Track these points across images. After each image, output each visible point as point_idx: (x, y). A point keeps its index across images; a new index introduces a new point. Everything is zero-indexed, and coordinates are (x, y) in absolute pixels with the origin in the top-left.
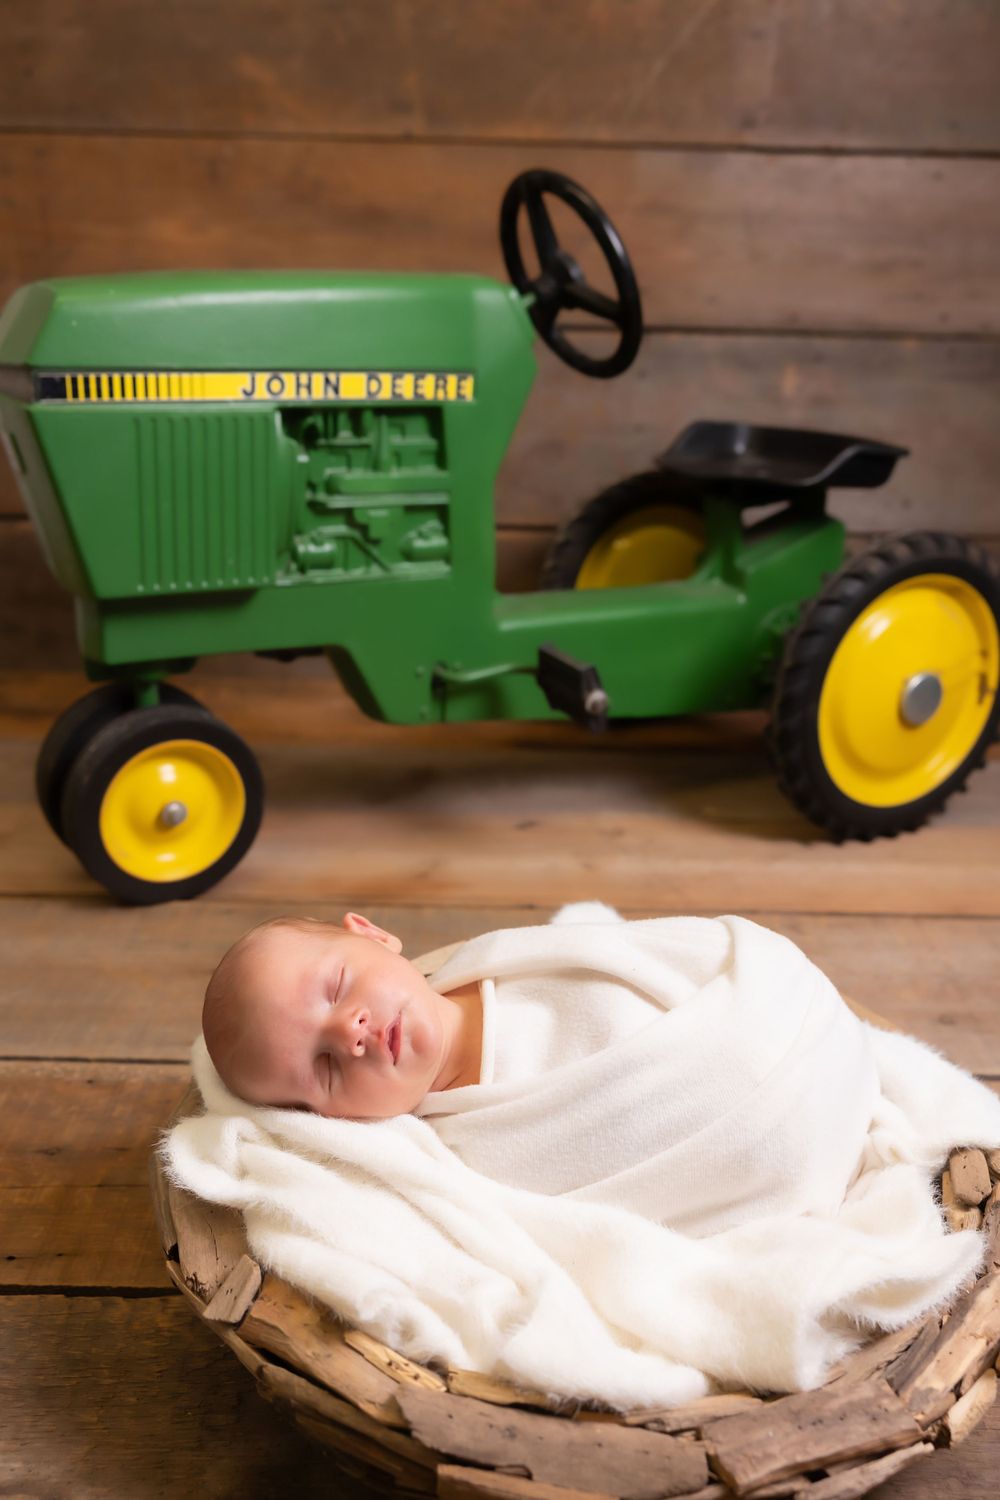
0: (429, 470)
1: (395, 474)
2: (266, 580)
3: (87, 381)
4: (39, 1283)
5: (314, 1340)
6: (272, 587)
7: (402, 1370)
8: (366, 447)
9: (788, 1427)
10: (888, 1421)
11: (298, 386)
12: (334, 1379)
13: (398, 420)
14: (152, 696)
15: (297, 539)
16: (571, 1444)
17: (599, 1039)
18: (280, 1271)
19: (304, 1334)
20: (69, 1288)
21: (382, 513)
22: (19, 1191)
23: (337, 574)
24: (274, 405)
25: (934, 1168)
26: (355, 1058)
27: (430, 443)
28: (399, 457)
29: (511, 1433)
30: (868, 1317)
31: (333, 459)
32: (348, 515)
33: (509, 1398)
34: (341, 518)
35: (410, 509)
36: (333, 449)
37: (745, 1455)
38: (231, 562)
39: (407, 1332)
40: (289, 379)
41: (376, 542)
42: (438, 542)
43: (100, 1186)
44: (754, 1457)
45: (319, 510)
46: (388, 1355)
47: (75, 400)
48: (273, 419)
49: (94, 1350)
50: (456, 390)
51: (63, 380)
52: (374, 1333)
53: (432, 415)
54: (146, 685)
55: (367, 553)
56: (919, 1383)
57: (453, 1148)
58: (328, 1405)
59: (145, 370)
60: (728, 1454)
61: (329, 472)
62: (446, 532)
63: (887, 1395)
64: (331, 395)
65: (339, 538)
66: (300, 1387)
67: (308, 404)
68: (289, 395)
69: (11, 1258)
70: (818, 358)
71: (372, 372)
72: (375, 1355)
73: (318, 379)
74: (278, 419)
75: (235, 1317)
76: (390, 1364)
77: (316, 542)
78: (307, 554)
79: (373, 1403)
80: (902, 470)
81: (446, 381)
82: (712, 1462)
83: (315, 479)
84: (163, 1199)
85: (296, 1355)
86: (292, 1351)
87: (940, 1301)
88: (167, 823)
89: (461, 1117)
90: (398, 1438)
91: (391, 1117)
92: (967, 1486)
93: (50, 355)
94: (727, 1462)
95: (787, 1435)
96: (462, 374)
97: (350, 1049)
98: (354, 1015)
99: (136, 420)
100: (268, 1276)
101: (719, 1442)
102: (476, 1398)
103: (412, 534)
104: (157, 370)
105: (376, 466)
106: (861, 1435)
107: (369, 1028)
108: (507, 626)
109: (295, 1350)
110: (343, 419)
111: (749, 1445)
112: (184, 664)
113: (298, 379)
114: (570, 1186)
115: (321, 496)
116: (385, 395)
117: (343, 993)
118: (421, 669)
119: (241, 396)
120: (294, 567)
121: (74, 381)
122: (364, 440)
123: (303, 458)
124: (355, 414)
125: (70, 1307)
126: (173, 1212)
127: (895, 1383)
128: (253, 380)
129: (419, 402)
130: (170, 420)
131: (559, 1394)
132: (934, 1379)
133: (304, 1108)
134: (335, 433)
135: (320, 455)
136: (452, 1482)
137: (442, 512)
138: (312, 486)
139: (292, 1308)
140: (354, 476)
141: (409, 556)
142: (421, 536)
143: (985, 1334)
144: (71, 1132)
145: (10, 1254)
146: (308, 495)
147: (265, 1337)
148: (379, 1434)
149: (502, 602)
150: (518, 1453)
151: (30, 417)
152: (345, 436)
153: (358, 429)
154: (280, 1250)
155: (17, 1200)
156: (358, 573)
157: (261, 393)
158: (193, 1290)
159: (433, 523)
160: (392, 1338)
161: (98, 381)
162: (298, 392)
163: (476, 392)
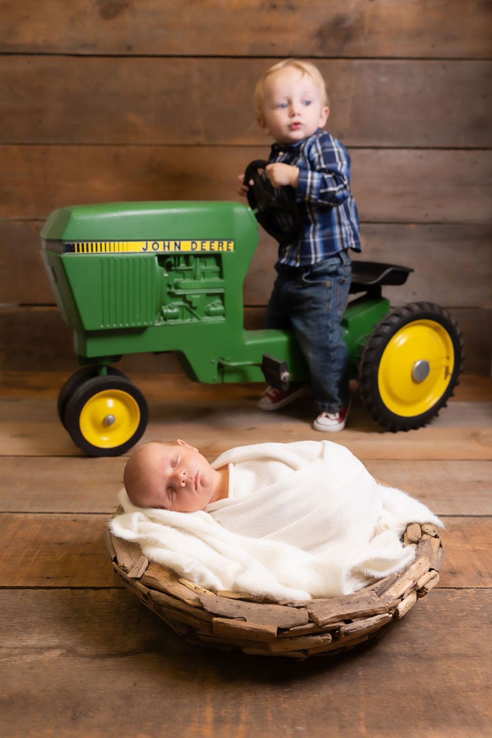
0: (216, 279)
1: (202, 281)
2: (151, 323)
3: (83, 245)
4: (60, 585)
5: (168, 581)
6: (154, 326)
7: (200, 590)
8: (191, 270)
9: (338, 604)
10: (374, 604)
11: (164, 246)
12: (175, 592)
13: (204, 259)
14: (104, 371)
15: (163, 307)
16: (260, 610)
17: (272, 480)
18: (155, 560)
19: (164, 579)
20: (71, 587)
21: (198, 296)
22: (49, 557)
23: (179, 321)
24: (155, 254)
25: (401, 531)
26: (182, 487)
27: (217, 268)
28: (204, 274)
29: (239, 607)
30: (370, 573)
31: (178, 275)
32: (183, 297)
33: (238, 596)
34: (181, 299)
35: (209, 295)
36: (178, 271)
37: (322, 613)
38: (137, 316)
39: (202, 578)
40: (161, 243)
41: (195, 308)
42: (220, 308)
43: (81, 555)
44: (326, 613)
45: (172, 295)
46: (195, 585)
47: (78, 253)
48: (155, 260)
49: (82, 606)
50: (227, 247)
51: (74, 245)
52: (190, 578)
53: (217, 257)
54: (101, 367)
55: (191, 313)
56: (387, 593)
57: (218, 522)
58: (173, 602)
59: (105, 241)
60: (316, 612)
61: (176, 280)
62: (223, 304)
63: (375, 596)
64: (177, 249)
65: (180, 307)
66: (163, 597)
67: (168, 253)
68: (161, 250)
69: (48, 578)
70: (374, 233)
71: (193, 241)
72: (189, 585)
73: (172, 243)
74: (156, 259)
75: (139, 576)
76: (196, 588)
77: (170, 308)
78: (167, 313)
79: (190, 599)
80: (411, 277)
81: (223, 244)
82: (310, 615)
83: (170, 284)
84: (110, 543)
85: (162, 586)
86: (160, 585)
87: (398, 570)
88: (107, 424)
89: (221, 510)
90: (198, 610)
91: (195, 511)
92: (412, 644)
93: (69, 235)
94: (315, 614)
95: (337, 607)
96: (229, 240)
97: (180, 484)
98: (181, 471)
99: (102, 260)
100: (151, 563)
101: (313, 609)
102: (226, 597)
103: (210, 305)
104: (110, 241)
105: (195, 278)
106: (364, 608)
107: (187, 476)
108: (248, 343)
109: (161, 584)
110: (182, 259)
111: (323, 609)
112: (117, 358)
113: (164, 244)
114: (262, 535)
115: (173, 290)
116: (199, 249)
117: (177, 464)
118: (213, 361)
119: (142, 251)
120: (162, 318)
121: (78, 245)
122: (190, 268)
123: (166, 275)
124: (187, 257)
125: (73, 593)
126: (114, 546)
127: (378, 593)
128: (147, 244)
129: (212, 252)
130: (115, 260)
131: (256, 593)
132: (393, 593)
133: (162, 508)
134: (179, 265)
135: (173, 273)
136: (218, 623)
137: (221, 296)
138: (169, 286)
139: (159, 572)
140: (186, 282)
141: (208, 314)
142: (213, 305)
143: (413, 578)
144: (68, 537)
145: (48, 576)
146: (168, 290)
147: (150, 581)
148: (192, 610)
149: (246, 333)
150: (241, 613)
151: (61, 259)
152: (183, 266)
153: (188, 263)
154: (155, 553)
155: (49, 559)
156: (188, 321)
157: (150, 249)
158: (123, 570)
159: (218, 301)
160: (196, 580)
161: (87, 245)
162: (164, 249)
163: (235, 248)
